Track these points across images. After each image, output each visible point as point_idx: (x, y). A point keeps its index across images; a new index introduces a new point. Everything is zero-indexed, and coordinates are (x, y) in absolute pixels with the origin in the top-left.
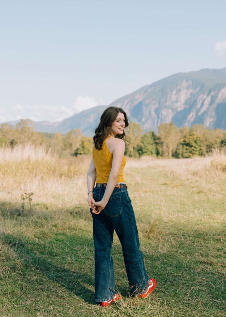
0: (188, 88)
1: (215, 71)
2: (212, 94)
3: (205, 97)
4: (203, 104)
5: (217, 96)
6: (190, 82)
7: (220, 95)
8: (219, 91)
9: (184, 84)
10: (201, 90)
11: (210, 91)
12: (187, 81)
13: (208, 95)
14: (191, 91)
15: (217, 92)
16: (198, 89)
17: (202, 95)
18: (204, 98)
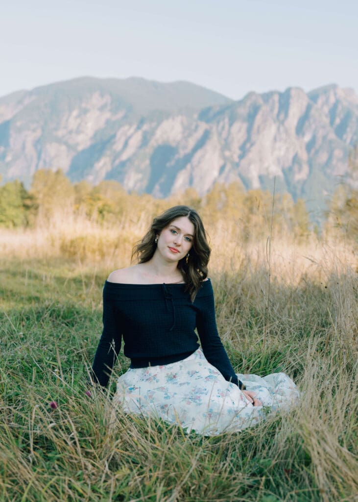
0: (102, 109)
1: (155, 85)
2: (145, 127)
3: (132, 131)
4: (126, 144)
5: (153, 132)
6: (107, 99)
7: (159, 133)
8: (159, 124)
9: (96, 100)
10: (125, 117)
11: (142, 122)
12: (102, 96)
13: (139, 128)
14: (107, 115)
15: (154, 124)
16: (120, 115)
17: (126, 127)
18: (129, 133)
